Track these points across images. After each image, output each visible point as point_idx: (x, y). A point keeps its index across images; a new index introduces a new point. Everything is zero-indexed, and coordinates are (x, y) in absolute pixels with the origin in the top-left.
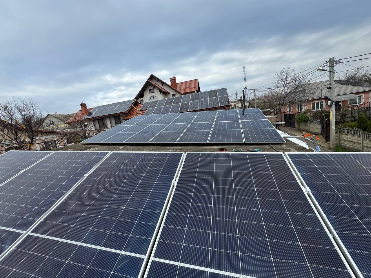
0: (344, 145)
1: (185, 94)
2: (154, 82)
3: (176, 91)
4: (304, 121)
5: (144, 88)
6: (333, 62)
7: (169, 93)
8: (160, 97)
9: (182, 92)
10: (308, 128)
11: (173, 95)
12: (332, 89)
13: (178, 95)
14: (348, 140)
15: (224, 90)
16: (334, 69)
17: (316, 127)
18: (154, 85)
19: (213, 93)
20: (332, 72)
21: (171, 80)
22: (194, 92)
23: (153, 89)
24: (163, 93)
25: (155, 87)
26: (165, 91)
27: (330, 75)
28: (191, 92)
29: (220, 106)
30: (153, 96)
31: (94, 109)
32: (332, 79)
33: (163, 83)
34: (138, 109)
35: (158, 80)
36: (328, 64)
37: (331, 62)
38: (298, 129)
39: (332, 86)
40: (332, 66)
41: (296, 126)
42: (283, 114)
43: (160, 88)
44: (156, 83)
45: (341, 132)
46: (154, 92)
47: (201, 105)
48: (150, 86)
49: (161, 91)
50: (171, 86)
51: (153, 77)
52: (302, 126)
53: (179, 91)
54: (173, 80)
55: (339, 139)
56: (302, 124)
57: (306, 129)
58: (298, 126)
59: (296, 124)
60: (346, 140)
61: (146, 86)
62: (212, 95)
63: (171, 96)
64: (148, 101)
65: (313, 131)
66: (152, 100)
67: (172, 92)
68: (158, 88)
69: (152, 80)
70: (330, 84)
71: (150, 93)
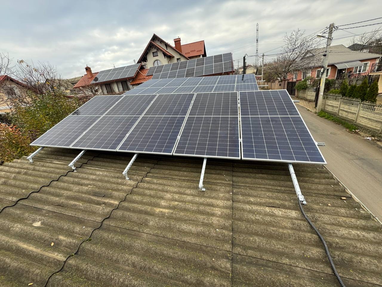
0: (327, 109)
1: (190, 58)
2: (157, 44)
3: (180, 55)
4: (303, 89)
5: (147, 51)
6: (332, 28)
7: (173, 57)
8: (164, 61)
9: (187, 56)
10: (305, 96)
11: (177, 59)
12: (327, 56)
13: (183, 60)
14: (331, 105)
15: (230, 55)
16: (331, 36)
17: (312, 95)
18: (158, 47)
19: (218, 58)
20: (330, 39)
21: (175, 42)
22: (200, 56)
23: (157, 52)
24: (168, 57)
25: (158, 49)
26: (169, 54)
27: (328, 41)
28: (196, 56)
29: (224, 72)
30: (157, 60)
31: (99, 74)
32: (328, 46)
33: (167, 45)
34: (144, 74)
35: (162, 41)
36: (328, 30)
37: (330, 28)
38: (297, 97)
39: (327, 53)
40: (331, 33)
41: (296, 94)
42: (287, 81)
43: (164, 51)
44: (160, 44)
45: (327, 98)
46: (158, 56)
47: (206, 71)
48: (154, 48)
49: (165, 55)
50: (175, 48)
51: (156, 38)
52: (301, 94)
53: (184, 54)
54: (177, 41)
55: (325, 104)
56: (301, 92)
57: (304, 96)
58: (297, 94)
59: (296, 91)
60: (329, 105)
61: (149, 48)
62: (217, 61)
63: (175, 61)
64: (152, 66)
65: (309, 99)
66: (156, 65)
67: (176, 56)
68: (162, 51)
69: (155, 41)
70: (326, 51)
71: (154, 56)
